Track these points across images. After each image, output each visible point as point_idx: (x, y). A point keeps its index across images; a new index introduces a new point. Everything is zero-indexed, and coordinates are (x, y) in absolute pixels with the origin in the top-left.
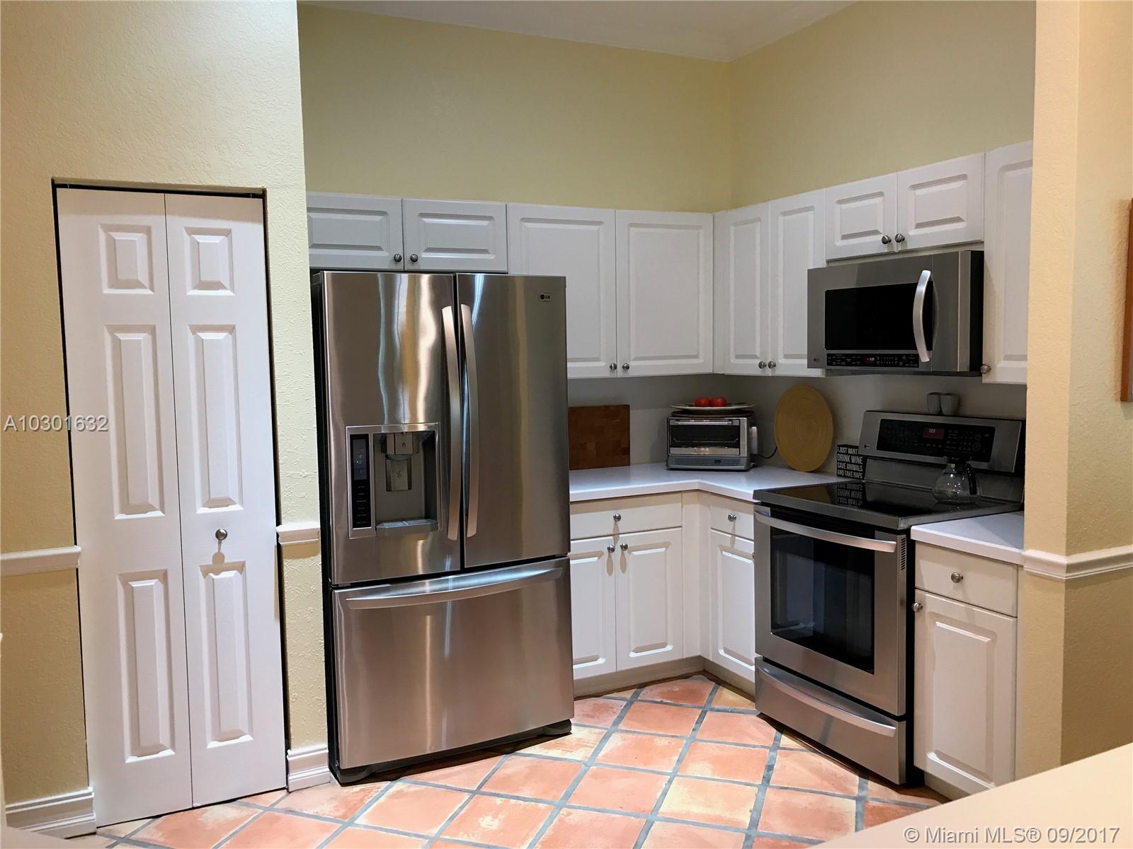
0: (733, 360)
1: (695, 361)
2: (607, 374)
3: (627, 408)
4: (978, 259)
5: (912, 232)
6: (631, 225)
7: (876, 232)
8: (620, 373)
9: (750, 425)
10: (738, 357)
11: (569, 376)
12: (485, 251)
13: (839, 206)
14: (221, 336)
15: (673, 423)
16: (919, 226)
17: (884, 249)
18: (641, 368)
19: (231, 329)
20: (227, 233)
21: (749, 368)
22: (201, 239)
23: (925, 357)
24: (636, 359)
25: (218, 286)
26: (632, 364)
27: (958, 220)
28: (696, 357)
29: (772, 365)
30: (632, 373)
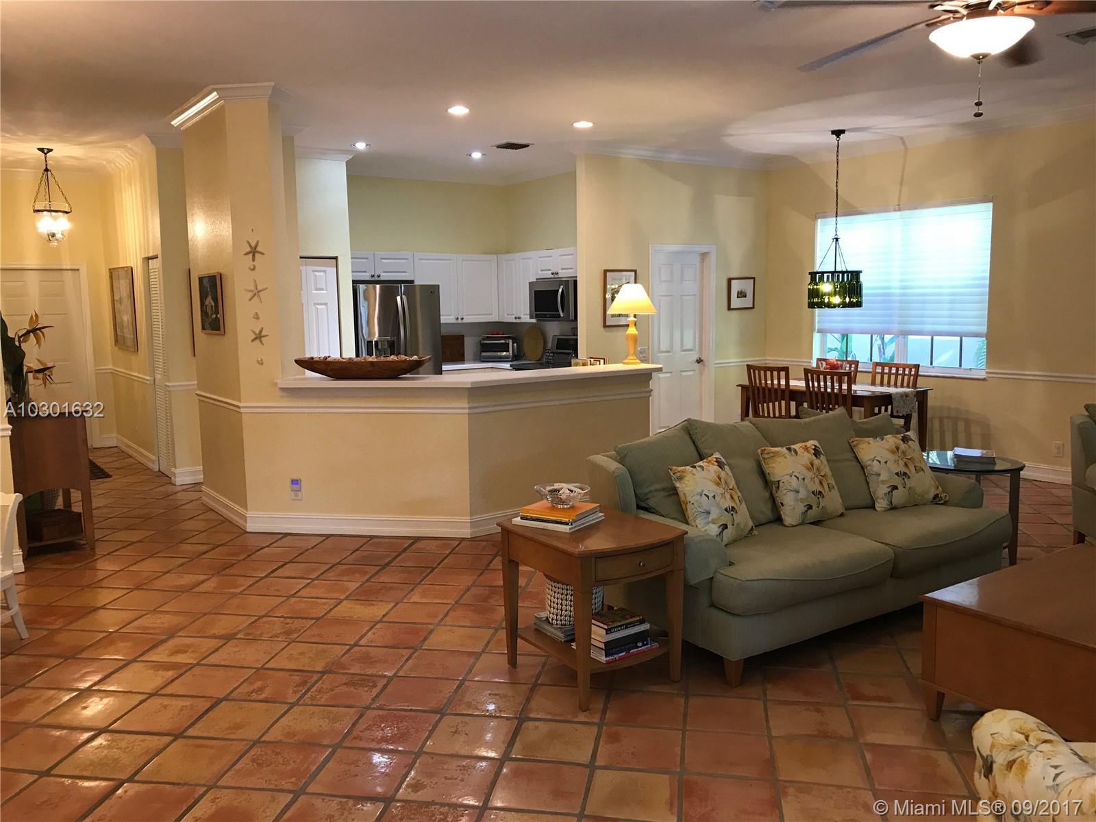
0: (506, 316)
1: (491, 316)
2: (454, 321)
3: (463, 336)
4: (575, 282)
5: (560, 271)
6: (463, 260)
7: (550, 270)
8: (460, 321)
9: (513, 343)
10: (508, 315)
11: (441, 322)
12: (406, 272)
13: (540, 259)
14: (323, 307)
15: (482, 342)
16: (562, 269)
17: (552, 276)
18: (468, 319)
19: (326, 304)
20: (325, 271)
21: (512, 319)
22: (317, 274)
23: (562, 315)
24: (466, 315)
25: (322, 289)
26: (464, 317)
27: (572, 269)
28: (491, 314)
29: (519, 318)
30: (464, 321)
